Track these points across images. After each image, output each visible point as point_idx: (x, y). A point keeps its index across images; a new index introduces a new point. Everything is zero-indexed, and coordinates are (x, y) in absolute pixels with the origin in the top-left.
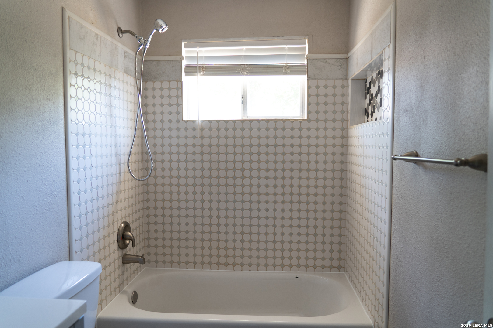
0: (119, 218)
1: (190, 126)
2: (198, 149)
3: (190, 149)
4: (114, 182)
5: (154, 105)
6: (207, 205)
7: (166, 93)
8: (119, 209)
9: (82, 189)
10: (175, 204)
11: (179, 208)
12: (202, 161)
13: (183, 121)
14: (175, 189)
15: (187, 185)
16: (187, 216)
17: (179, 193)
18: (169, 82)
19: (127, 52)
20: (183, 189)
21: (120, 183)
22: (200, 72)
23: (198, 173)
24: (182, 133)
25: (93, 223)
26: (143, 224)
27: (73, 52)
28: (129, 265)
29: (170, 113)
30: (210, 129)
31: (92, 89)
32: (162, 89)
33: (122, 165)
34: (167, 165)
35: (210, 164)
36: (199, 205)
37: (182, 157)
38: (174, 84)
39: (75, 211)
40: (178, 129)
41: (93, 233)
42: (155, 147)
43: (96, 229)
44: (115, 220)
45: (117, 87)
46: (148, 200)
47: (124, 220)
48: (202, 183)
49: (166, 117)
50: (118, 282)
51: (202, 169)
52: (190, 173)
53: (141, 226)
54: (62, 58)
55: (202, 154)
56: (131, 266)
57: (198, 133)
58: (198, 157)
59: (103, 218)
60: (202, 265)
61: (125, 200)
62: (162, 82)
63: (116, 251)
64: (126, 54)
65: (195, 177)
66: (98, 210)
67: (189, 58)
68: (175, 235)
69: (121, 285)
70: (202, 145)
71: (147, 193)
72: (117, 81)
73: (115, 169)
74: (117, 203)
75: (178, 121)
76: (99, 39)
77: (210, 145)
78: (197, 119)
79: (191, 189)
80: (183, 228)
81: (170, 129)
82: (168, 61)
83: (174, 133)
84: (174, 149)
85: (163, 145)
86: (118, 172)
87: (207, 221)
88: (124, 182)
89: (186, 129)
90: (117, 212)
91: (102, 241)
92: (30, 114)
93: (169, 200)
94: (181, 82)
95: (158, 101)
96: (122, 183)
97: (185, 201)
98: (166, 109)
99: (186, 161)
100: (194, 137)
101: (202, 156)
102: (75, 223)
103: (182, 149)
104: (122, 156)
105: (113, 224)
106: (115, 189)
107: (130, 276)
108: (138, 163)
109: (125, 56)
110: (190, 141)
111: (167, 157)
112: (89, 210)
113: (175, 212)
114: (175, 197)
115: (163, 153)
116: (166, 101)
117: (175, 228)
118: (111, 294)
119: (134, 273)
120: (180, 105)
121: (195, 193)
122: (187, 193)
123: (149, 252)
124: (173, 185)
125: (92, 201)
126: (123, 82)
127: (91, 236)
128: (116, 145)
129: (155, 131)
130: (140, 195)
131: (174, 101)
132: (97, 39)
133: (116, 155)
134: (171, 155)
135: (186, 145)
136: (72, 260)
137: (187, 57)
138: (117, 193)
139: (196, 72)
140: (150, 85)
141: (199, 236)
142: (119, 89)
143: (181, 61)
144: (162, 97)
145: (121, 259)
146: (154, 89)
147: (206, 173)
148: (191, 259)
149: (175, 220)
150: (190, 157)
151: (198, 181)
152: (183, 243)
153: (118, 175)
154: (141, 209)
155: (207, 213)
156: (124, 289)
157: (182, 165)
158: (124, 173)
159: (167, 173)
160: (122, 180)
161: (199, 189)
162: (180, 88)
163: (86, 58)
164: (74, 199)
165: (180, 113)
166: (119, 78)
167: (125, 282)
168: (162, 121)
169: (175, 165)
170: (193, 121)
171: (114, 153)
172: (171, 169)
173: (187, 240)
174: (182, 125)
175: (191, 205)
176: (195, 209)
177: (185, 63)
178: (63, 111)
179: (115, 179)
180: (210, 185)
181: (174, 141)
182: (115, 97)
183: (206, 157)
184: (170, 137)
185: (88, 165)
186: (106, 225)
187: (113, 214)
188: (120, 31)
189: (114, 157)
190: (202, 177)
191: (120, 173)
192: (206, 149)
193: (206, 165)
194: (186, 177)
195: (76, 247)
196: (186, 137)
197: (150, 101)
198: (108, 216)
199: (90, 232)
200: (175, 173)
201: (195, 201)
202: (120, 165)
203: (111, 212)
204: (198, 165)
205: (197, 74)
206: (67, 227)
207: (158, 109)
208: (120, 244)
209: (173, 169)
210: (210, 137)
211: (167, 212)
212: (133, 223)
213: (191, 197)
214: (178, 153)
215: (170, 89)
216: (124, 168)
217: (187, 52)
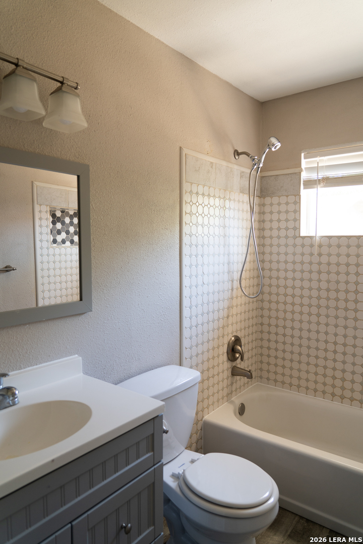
0: (230, 332)
1: (307, 242)
2: (315, 268)
3: (306, 267)
4: (226, 298)
5: (271, 221)
6: (322, 328)
7: (283, 208)
8: (230, 322)
9: (194, 303)
10: (289, 324)
11: (293, 328)
12: (319, 281)
13: (300, 236)
14: (289, 308)
15: (302, 305)
16: (301, 338)
17: (293, 312)
18: (287, 196)
19: (243, 172)
20: (297, 308)
21: (232, 298)
22: (319, 184)
23: (315, 293)
24: (299, 250)
25: (202, 334)
26: (256, 340)
27: (189, 184)
28: (238, 377)
29: (287, 229)
30: (330, 246)
31: (206, 214)
32: (279, 204)
33: (235, 282)
34: (282, 282)
35: (328, 284)
36: (314, 327)
37: (298, 275)
38: (291, 199)
39: (186, 323)
40: (295, 246)
41: (202, 344)
42: (271, 264)
43: (206, 340)
44: (226, 333)
45: (232, 207)
46: (262, 316)
47: (235, 334)
48: (319, 304)
49: (283, 233)
50: (226, 391)
51: (319, 289)
52: (306, 293)
53: (254, 342)
54: (179, 192)
55: (319, 272)
56: (240, 379)
57: (316, 250)
58: (315, 276)
59: (213, 331)
60: (315, 392)
61: (237, 315)
62: (279, 197)
63: (226, 363)
64: (242, 174)
65: (310, 297)
66: (208, 323)
67: (309, 169)
68: (288, 356)
69: (230, 394)
70: (320, 264)
71: (262, 309)
72: (232, 202)
73: (228, 286)
74: (228, 317)
75: (295, 237)
76: (214, 167)
77: (329, 264)
78: (315, 235)
79: (306, 309)
80: (296, 349)
81: (286, 245)
82: (286, 174)
83: (290, 250)
84: (290, 266)
85: (278, 262)
86: (230, 288)
87: (322, 345)
88: (237, 297)
89: (303, 246)
90: (228, 326)
91: (211, 351)
92: (151, 243)
93: (283, 319)
94: (300, 196)
95: (275, 217)
96: (235, 299)
97: (299, 321)
98: (283, 225)
99: (302, 280)
100: (311, 254)
101: (319, 275)
102: (186, 333)
103: (298, 267)
104: (235, 273)
105: (223, 337)
106: (226, 304)
107: (240, 388)
108: (253, 279)
109: (241, 177)
110: (307, 259)
111: (282, 274)
112: (200, 322)
113: (289, 332)
114: (289, 316)
115: (278, 270)
116: (283, 217)
117: (288, 348)
118: (218, 401)
119: (244, 385)
120: (297, 220)
121: (310, 314)
122: (301, 313)
123: (261, 368)
124: (287, 303)
125: (202, 315)
126: (239, 201)
127: (200, 346)
128: (229, 263)
129: (271, 247)
130: (255, 311)
131: (291, 216)
132: (212, 167)
133: (229, 272)
134: (286, 272)
135: (302, 263)
136: (182, 366)
137: (307, 169)
138: (228, 308)
139: (316, 184)
140: (268, 200)
141: (313, 360)
142: (234, 210)
143: (300, 173)
144: (279, 212)
145: (230, 370)
146: (271, 204)
147: (324, 294)
148: (303, 383)
149: (288, 340)
150: (306, 275)
151: (314, 302)
152: (295, 365)
153: (230, 291)
154: (254, 324)
155: (322, 337)
156: (232, 399)
157: (298, 283)
158: (237, 289)
159: (282, 291)
160: (234, 296)
161: (314, 310)
162: (297, 203)
163: (200, 187)
164: (186, 312)
165: (297, 228)
166: (234, 199)
167: (234, 393)
168: (279, 237)
169: (290, 283)
170: (311, 237)
171: (226, 270)
172: (286, 287)
173: (300, 362)
174: (299, 241)
175: (305, 326)
176: (309, 331)
177: (304, 175)
178: (179, 237)
179: (227, 295)
180: (328, 307)
181: (290, 258)
182: (229, 218)
183: (324, 277)
184: (286, 254)
185: (200, 283)
186: (216, 337)
187: (223, 327)
188: (236, 154)
189: (226, 274)
190: (319, 298)
191: (232, 290)
192: (324, 268)
193: (324, 285)
194: (302, 297)
195: (186, 354)
196: (303, 254)
197: (267, 217)
198: (218, 329)
199: (200, 342)
200: (290, 291)
201: (309, 322)
202: (232, 281)
203: (221, 326)
204: (315, 285)
205: (316, 186)
206: (179, 336)
207: (275, 225)
208: (229, 356)
209: (288, 287)
210: (329, 255)
211: (281, 331)
212: (245, 337)
213: (305, 318)
214: (294, 271)
215: (287, 203)
216: (236, 284)
217: (307, 163)
